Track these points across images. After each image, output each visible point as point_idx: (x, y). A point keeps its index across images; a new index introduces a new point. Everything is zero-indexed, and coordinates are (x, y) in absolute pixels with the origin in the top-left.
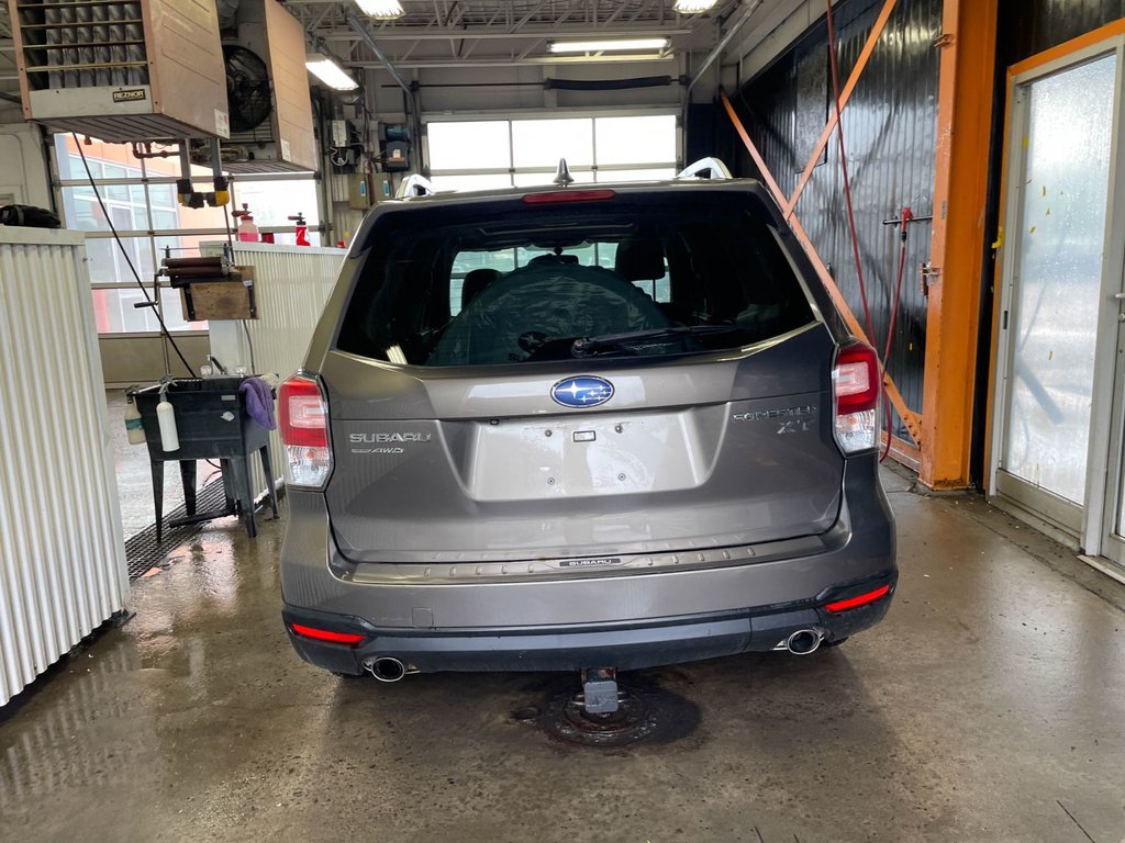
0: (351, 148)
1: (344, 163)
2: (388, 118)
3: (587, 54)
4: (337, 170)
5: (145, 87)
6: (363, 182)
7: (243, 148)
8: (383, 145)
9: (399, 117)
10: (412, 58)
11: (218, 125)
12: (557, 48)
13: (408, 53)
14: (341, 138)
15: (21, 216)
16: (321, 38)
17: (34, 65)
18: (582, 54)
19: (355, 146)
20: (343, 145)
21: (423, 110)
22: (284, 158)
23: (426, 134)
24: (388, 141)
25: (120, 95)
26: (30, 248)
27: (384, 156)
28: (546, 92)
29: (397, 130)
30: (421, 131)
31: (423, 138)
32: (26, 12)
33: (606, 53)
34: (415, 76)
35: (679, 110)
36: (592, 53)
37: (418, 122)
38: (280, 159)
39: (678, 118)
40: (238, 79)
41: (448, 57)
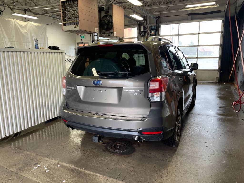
0: (144, 31)
1: (142, 35)
2: (152, 25)
3: (196, 7)
4: (141, 36)
5: (79, 25)
6: (146, 39)
7: (107, 34)
8: (150, 31)
9: (155, 24)
10: (155, 12)
11: (95, 31)
12: (187, 6)
13: (155, 11)
14: (142, 29)
15: (52, 48)
16: (134, 10)
17: (65, 22)
18: (195, 7)
19: (145, 31)
20: (142, 31)
21: (160, 22)
22: (114, 35)
23: (160, 27)
24: (152, 29)
25: (75, 27)
26: (50, 53)
27: (150, 33)
28: (189, 16)
29: (153, 27)
30: (159, 27)
31: (160, 29)
32: (64, 13)
33: (201, 6)
34: (159, 15)
35: (223, 19)
36: (197, 7)
37: (159, 25)
38: (114, 36)
39: (222, 21)
40: (108, 21)
41: (164, 11)
